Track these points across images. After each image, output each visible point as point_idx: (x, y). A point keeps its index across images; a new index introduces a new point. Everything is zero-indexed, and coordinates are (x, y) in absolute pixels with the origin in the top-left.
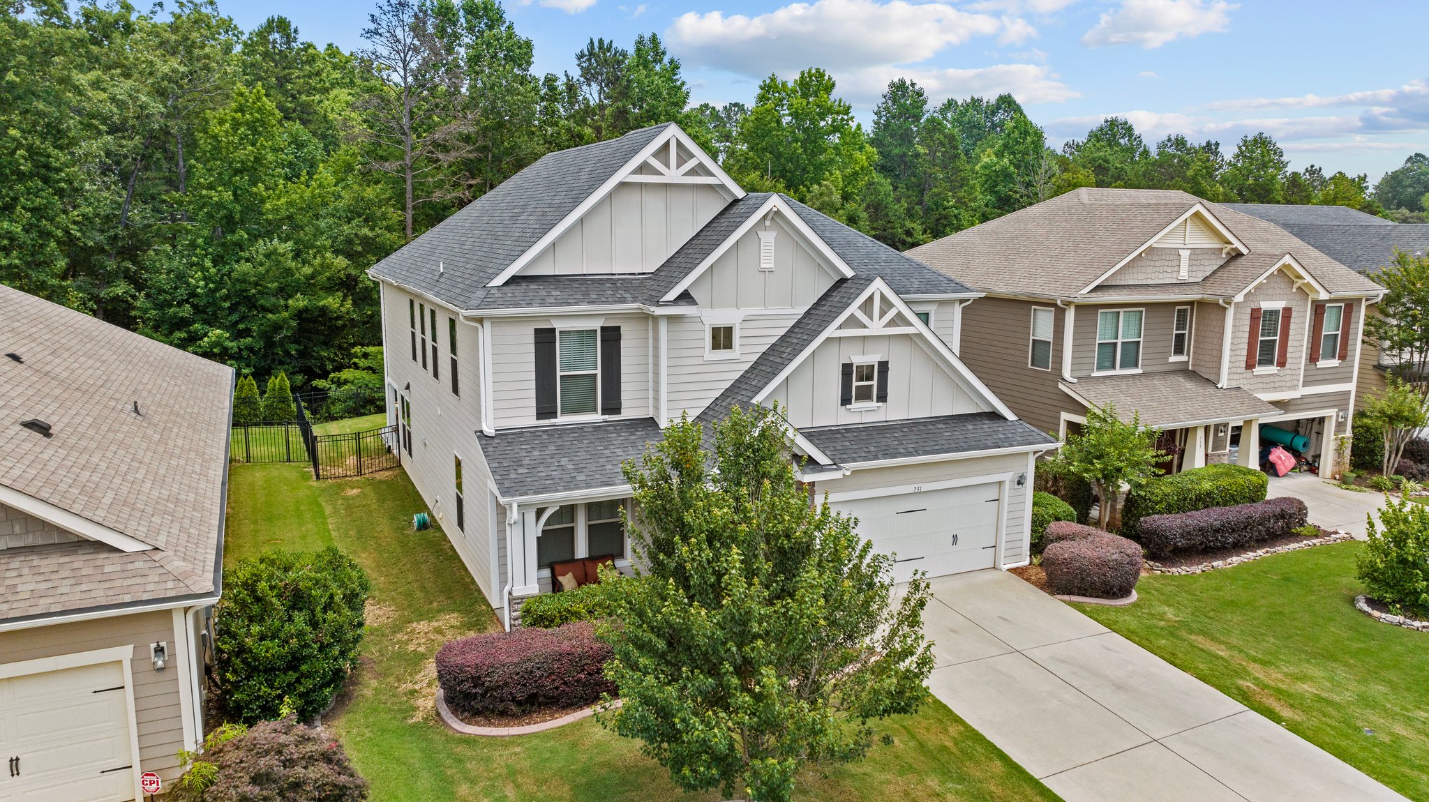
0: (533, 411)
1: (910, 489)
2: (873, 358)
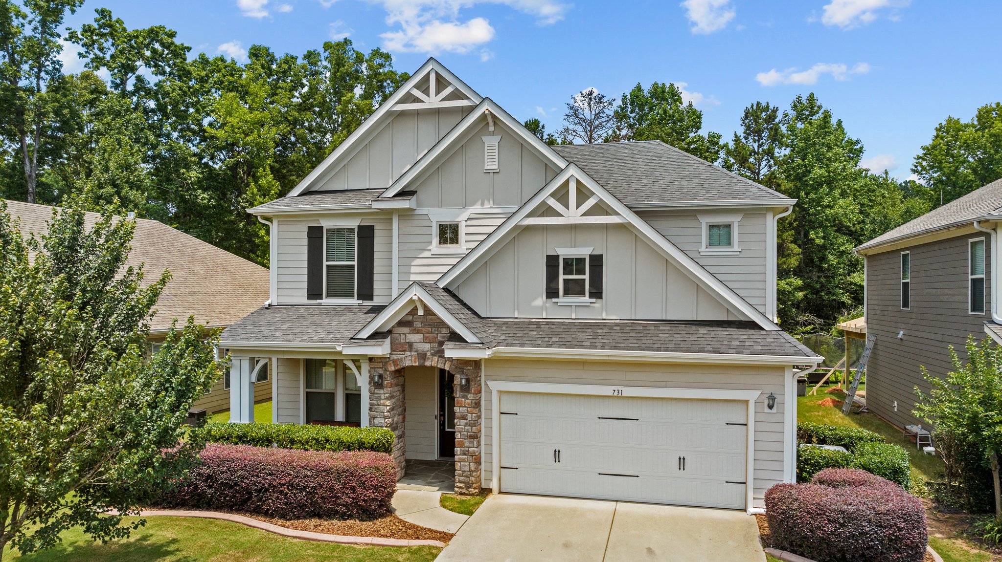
0: (305, 293)
1: (607, 390)
2: (584, 252)
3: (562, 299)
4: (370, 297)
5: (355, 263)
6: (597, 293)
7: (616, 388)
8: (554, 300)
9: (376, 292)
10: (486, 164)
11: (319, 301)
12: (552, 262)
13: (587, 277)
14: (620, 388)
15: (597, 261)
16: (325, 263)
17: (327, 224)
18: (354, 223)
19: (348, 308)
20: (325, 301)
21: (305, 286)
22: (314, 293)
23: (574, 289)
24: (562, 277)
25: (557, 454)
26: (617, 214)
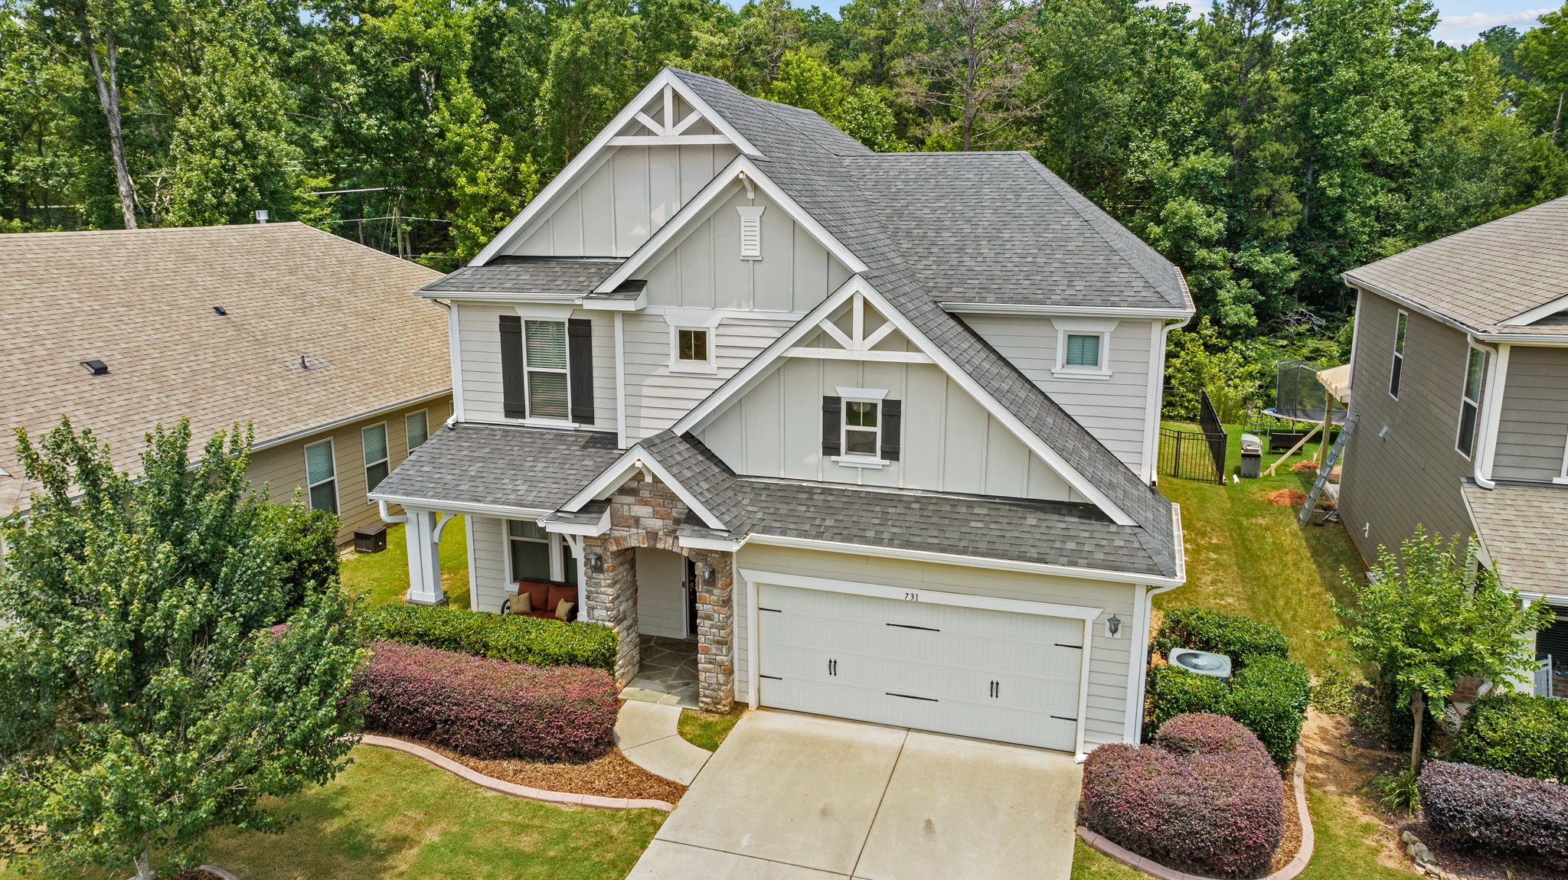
0: (501, 408)
1: (899, 593)
2: (875, 395)
3: (845, 458)
4: (590, 420)
5: (567, 371)
6: (892, 452)
7: (910, 591)
8: (834, 458)
9: (597, 413)
10: (743, 247)
11: (520, 421)
12: (831, 405)
13: (878, 429)
14: (915, 592)
15: (893, 409)
16: (526, 369)
17: (525, 314)
18: (563, 316)
19: (560, 435)
20: (530, 421)
21: (501, 398)
22: (513, 409)
23: (861, 444)
24: (844, 427)
25: (833, 666)
26: (918, 350)
